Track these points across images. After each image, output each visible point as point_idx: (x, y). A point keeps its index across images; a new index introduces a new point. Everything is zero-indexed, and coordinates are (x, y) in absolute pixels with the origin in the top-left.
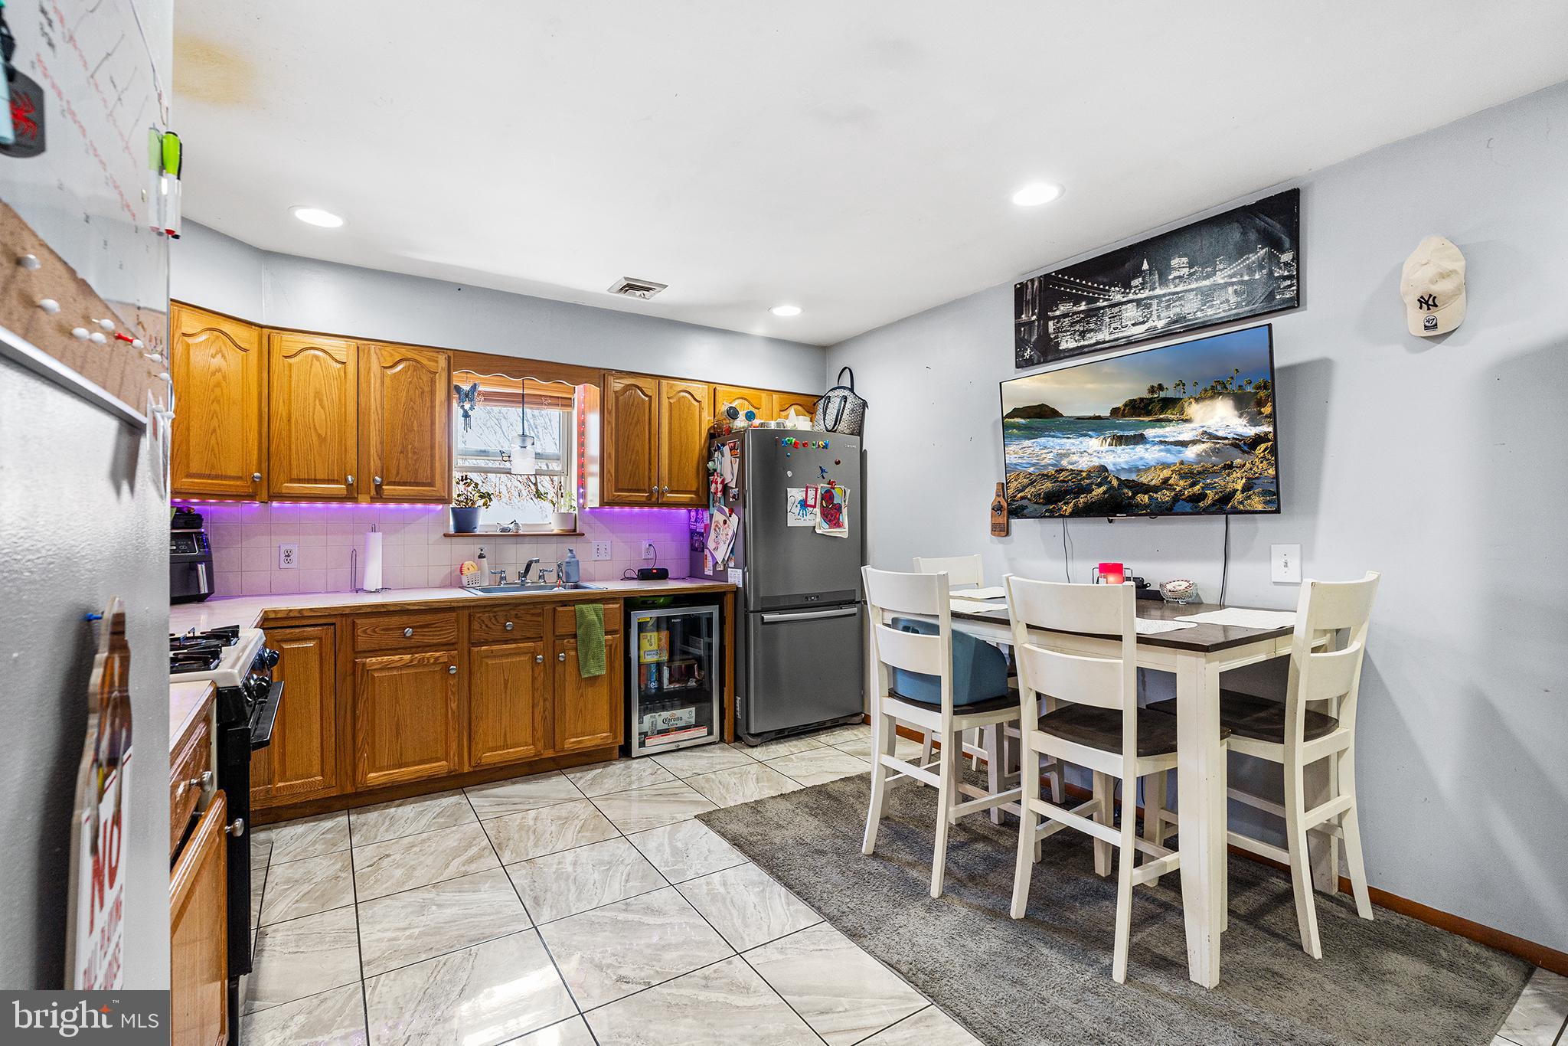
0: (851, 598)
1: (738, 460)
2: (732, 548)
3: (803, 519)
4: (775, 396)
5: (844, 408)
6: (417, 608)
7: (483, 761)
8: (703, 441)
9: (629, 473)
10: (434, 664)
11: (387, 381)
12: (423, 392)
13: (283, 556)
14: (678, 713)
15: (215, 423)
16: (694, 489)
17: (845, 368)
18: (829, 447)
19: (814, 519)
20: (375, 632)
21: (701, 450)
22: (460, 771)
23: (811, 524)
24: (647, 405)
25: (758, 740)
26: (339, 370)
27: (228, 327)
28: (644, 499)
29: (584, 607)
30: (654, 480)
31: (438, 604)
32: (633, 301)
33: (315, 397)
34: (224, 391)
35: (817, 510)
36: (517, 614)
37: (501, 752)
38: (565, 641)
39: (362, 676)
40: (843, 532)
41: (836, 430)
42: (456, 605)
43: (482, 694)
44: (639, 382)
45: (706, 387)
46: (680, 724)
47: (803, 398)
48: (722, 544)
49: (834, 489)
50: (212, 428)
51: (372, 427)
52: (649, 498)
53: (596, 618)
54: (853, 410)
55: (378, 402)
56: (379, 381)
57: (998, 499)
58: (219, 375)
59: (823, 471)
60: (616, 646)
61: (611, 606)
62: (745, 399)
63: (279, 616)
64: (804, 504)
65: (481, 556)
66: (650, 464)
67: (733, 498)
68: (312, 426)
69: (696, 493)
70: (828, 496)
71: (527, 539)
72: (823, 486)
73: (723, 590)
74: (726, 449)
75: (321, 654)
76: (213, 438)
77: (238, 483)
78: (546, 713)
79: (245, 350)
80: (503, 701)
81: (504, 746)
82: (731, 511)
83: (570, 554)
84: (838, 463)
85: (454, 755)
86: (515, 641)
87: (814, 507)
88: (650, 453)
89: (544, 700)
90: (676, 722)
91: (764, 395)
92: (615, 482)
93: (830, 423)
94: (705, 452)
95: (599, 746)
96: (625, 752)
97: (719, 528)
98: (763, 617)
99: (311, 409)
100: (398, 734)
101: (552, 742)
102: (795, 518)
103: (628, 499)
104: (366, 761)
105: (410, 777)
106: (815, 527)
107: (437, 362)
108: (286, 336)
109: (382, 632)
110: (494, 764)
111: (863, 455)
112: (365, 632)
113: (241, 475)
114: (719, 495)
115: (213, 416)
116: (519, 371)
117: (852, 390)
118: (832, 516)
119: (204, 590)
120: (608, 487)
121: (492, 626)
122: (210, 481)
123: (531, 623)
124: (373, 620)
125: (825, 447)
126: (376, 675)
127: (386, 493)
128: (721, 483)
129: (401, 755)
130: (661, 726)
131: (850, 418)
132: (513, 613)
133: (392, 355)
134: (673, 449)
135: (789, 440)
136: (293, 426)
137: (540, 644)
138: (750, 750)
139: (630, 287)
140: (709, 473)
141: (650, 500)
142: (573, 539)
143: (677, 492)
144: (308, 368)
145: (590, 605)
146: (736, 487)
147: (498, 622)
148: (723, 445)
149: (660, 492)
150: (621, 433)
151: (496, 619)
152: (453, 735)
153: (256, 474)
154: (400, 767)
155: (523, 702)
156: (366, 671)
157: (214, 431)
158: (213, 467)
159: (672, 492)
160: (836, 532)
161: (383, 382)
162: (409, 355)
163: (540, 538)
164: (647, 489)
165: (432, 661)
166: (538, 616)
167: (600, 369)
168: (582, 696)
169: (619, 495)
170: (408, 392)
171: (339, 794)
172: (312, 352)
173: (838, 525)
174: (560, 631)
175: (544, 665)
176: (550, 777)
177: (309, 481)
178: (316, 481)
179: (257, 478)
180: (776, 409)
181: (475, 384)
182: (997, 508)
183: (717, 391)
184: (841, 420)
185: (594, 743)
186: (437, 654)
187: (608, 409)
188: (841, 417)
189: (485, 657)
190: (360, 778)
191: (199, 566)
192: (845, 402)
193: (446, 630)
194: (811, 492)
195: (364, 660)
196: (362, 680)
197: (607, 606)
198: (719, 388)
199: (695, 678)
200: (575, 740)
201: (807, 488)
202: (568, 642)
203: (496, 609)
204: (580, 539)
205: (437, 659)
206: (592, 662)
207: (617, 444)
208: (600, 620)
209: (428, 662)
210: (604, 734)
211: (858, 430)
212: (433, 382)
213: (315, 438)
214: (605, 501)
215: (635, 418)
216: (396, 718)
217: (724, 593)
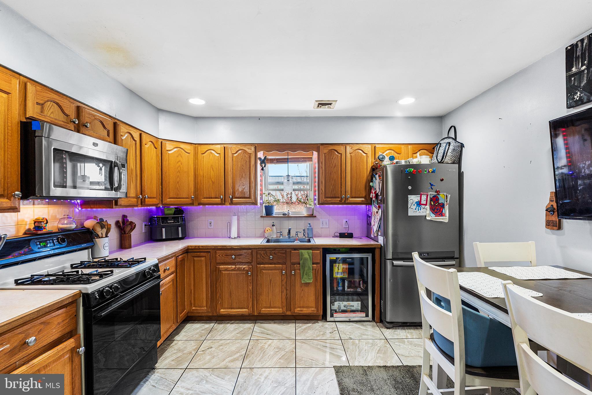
0: (452, 255)
1: (381, 181)
2: (379, 226)
3: (418, 212)
4: (410, 147)
5: (448, 149)
6: (236, 248)
7: (262, 312)
8: (368, 173)
9: (331, 190)
10: (243, 270)
11: (234, 158)
12: (246, 162)
13: (209, 223)
14: (352, 303)
15: (178, 179)
16: (364, 196)
17: (452, 127)
18: (436, 171)
19: (426, 212)
20: (223, 256)
21: (367, 177)
22: (253, 314)
23: (424, 214)
24: (339, 158)
25: (391, 326)
26: (218, 157)
27: (182, 146)
28: (338, 201)
29: (303, 251)
30: (343, 192)
31: (244, 247)
32: (324, 111)
33: (211, 167)
34: (182, 168)
35: (428, 207)
36: (275, 253)
37: (268, 309)
38: (295, 266)
39: (218, 272)
40: (445, 219)
41: (443, 162)
42: (251, 247)
43: (261, 284)
44: (336, 148)
45: (370, 146)
46: (353, 308)
47: (427, 146)
48: (376, 223)
49: (439, 195)
50: (177, 181)
51: (229, 176)
52: (341, 201)
53: (308, 257)
54: (454, 150)
55: (231, 167)
56: (231, 159)
57: (552, 203)
58: (180, 163)
59: (431, 185)
60: (318, 270)
61: (316, 252)
62: (392, 150)
63: (192, 248)
64: (419, 204)
65: (273, 225)
66: (341, 185)
67: (380, 200)
68: (210, 178)
69: (365, 197)
70: (435, 199)
71: (293, 218)
72: (432, 193)
73: (373, 247)
74: (377, 176)
75: (206, 263)
76: (178, 185)
77: (187, 200)
78: (288, 295)
79: (189, 153)
80: (269, 288)
81: (270, 307)
82: (379, 207)
83: (309, 225)
84: (442, 180)
85: (251, 308)
86: (275, 264)
87: (426, 205)
88: (341, 180)
89: (286, 290)
90: (351, 307)
91: (403, 146)
92: (325, 194)
93: (440, 158)
94: (369, 178)
95: (311, 313)
96: (324, 318)
97: (375, 215)
98: (393, 263)
99: (210, 172)
100: (230, 296)
101: (289, 308)
102: (413, 211)
103: (330, 201)
104: (220, 305)
105: (235, 313)
106: (426, 216)
107: (251, 149)
108: (203, 146)
109: (225, 256)
110: (267, 314)
111: (461, 175)
112: (219, 256)
113: (188, 197)
114: (374, 199)
115: (178, 177)
116: (283, 149)
117: (455, 139)
118: (437, 210)
119: (180, 236)
120: (321, 197)
121: (265, 257)
122: (177, 200)
123: (281, 257)
124: (222, 251)
125: (433, 172)
126: (223, 272)
127: (234, 202)
128: (374, 193)
129: (232, 304)
130: (343, 308)
131: (452, 154)
132: (273, 252)
133: (236, 149)
134: (353, 178)
135: (409, 170)
136: (204, 178)
137: (285, 266)
138: (386, 329)
139: (321, 104)
140: (371, 188)
141: (341, 202)
142: (312, 218)
143: (355, 197)
144: (209, 157)
145: (306, 251)
146: (381, 196)
147: (267, 255)
148: (376, 174)
149: (346, 197)
150: (327, 172)
151: (266, 254)
152: (251, 300)
153: (192, 196)
154: (232, 309)
155: (277, 290)
156: (220, 271)
157: (178, 182)
158: (178, 195)
159: (352, 198)
160: (440, 219)
161: (233, 160)
162: (241, 148)
163: (298, 218)
164: (340, 197)
165: (242, 269)
166: (283, 254)
167: (318, 144)
168: (303, 290)
169: (326, 200)
170: (241, 163)
171: (212, 315)
172: (210, 151)
173: (442, 214)
174: (293, 261)
175: (287, 275)
176: (289, 323)
177: (209, 198)
178: (211, 198)
179: (193, 197)
180: (410, 154)
181: (265, 156)
182: (550, 210)
183: (376, 148)
184: (446, 156)
185: (308, 312)
186: (244, 266)
187: (321, 161)
188: (446, 154)
189: (262, 269)
190: (218, 311)
191: (179, 228)
192: (449, 145)
193: (248, 257)
194: (424, 197)
195: (219, 266)
196: (218, 274)
197: (314, 252)
198: (377, 146)
199: (361, 288)
200: (300, 309)
201: (421, 195)
202: (296, 266)
203: (267, 250)
204: (314, 218)
205: (244, 268)
206: (305, 276)
207: (325, 175)
208: (310, 257)
209: (241, 269)
210: (313, 309)
211: (458, 160)
212: (250, 157)
213: (211, 183)
214: (320, 203)
215: (334, 164)
216: (230, 290)
217: (374, 249)
